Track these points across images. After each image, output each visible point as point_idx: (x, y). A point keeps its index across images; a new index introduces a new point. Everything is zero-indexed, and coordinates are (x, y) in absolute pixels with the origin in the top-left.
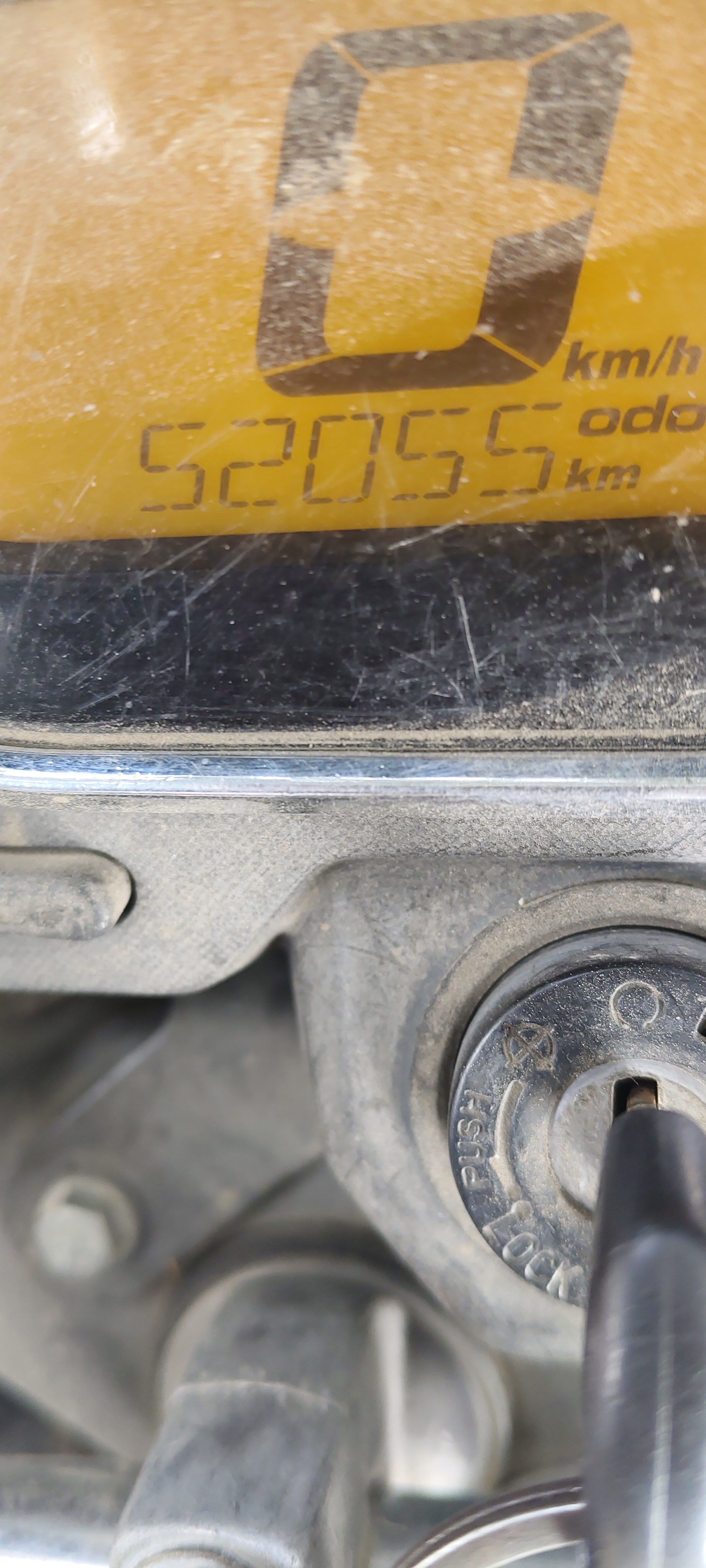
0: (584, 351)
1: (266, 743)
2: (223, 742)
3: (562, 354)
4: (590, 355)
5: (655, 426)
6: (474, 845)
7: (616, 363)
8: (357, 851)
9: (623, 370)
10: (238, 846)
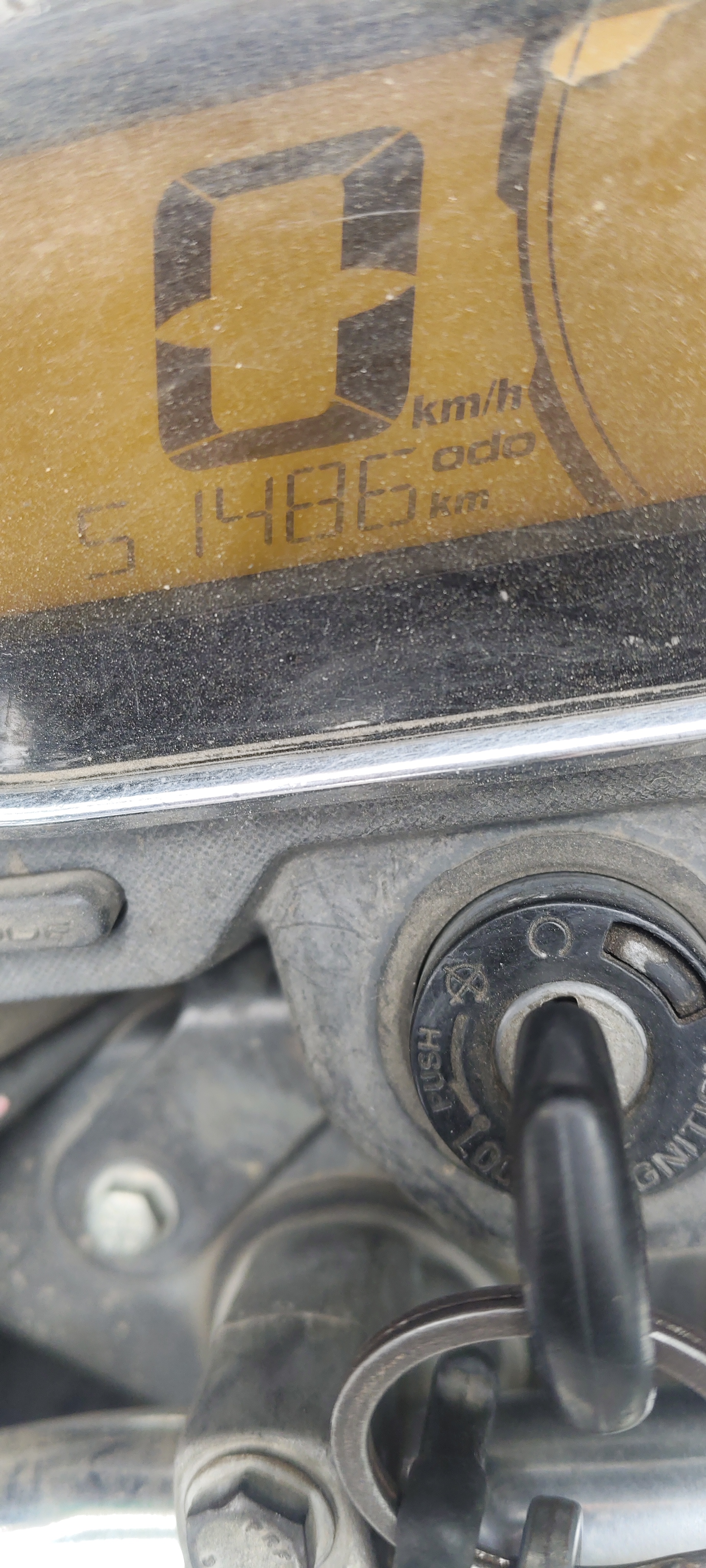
0: (425, 403)
1: (212, 758)
2: (177, 762)
3: (408, 409)
4: (430, 405)
5: (493, 457)
6: (401, 821)
7: (454, 408)
8: (305, 840)
9: (460, 414)
10: (205, 849)
